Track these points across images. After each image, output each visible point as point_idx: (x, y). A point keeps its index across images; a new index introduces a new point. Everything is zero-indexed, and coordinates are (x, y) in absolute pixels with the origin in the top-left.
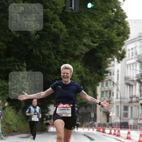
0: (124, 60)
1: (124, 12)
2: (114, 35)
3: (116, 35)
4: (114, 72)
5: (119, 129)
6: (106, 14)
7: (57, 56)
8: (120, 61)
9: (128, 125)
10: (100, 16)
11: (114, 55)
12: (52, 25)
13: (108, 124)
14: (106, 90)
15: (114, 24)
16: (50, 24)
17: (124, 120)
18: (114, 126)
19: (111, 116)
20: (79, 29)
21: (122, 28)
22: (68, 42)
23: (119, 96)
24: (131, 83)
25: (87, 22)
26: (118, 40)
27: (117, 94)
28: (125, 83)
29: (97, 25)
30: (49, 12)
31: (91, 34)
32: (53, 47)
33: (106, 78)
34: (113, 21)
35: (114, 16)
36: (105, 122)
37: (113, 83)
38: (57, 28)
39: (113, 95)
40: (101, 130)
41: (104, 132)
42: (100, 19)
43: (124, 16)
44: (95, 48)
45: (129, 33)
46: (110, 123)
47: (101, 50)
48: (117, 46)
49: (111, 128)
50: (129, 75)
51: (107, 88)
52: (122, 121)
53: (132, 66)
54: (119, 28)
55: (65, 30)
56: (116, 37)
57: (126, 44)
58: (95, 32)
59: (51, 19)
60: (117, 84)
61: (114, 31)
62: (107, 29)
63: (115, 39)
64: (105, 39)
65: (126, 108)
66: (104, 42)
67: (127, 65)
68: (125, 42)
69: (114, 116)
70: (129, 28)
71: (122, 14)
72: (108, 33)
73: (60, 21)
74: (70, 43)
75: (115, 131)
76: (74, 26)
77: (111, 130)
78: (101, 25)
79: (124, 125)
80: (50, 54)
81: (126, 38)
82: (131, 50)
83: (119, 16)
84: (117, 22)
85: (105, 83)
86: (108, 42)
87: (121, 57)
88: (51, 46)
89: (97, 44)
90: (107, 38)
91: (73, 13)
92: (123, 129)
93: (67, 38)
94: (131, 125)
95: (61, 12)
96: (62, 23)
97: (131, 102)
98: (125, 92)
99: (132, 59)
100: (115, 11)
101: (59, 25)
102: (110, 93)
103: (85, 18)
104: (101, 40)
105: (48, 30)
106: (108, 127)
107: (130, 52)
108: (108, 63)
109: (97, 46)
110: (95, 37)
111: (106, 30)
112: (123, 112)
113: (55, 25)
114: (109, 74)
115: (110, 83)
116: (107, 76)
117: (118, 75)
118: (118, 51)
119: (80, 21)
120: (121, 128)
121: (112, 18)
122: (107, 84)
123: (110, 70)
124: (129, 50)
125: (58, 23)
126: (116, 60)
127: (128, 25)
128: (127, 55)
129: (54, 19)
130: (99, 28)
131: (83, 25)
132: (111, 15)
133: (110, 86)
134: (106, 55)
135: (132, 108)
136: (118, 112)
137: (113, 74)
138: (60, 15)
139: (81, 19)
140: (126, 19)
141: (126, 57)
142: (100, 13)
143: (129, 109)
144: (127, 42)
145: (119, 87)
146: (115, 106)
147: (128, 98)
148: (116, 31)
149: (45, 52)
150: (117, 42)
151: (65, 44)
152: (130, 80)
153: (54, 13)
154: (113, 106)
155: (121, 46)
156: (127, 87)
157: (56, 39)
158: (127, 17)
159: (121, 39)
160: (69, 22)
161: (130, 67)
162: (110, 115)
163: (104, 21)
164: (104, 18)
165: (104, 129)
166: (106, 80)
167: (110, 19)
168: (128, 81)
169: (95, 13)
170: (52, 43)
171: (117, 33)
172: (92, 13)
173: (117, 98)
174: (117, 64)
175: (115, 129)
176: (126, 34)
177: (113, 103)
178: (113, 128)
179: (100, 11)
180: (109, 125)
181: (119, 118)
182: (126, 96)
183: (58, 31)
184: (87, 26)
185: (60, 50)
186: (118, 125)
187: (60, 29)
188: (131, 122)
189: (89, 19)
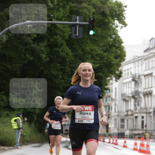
0: (121, 79)
1: (120, 38)
2: (112, 57)
3: (114, 58)
4: (112, 89)
5: (117, 138)
6: (106, 40)
7: (64, 76)
8: (117, 80)
9: (124, 135)
10: (100, 41)
11: (113, 75)
12: (60, 50)
13: (107, 134)
14: (106, 105)
15: (113, 48)
16: (58, 49)
17: (121, 131)
18: (113, 136)
19: (110, 128)
20: (83, 53)
21: (119, 52)
22: (74, 64)
23: (117, 110)
24: (127, 99)
25: (90, 47)
26: (116, 62)
27: (115, 109)
28: (122, 99)
29: (98, 49)
30: (59, 38)
31: (93, 57)
32: (60, 68)
33: (106, 95)
34: (111, 46)
35: (112, 41)
36: (105, 132)
37: (112, 99)
38: (64, 52)
39: (112, 110)
40: (102, 140)
41: (104, 141)
42: (100, 44)
43: (120, 42)
44: (97, 68)
45: (125, 56)
46: (109, 133)
47: (101, 71)
48: (114, 67)
49: (110, 138)
50: (125, 92)
51: (106, 103)
52: (119, 132)
53: (127, 84)
54: (117, 52)
55: (71, 54)
56: (114, 60)
57: (122, 65)
58: (96, 55)
59: (59, 44)
60: (115, 100)
61: (112, 54)
62: (106, 52)
63: (113, 61)
64: (105, 61)
65: (123, 120)
66: (103, 64)
67: (124, 84)
68: (121, 63)
69: (112, 128)
70: (125, 52)
71: (119, 40)
72: (107, 57)
73: (66, 46)
74: (75, 65)
75: (113, 140)
76: (78, 50)
77: (110, 140)
78: (101, 49)
79: (121, 135)
80: (58, 75)
81: (122, 60)
82: (126, 70)
83: (117, 42)
84: (115, 46)
85: (105, 99)
86: (107, 63)
87: (119, 76)
88: (58, 68)
89: (98, 65)
90: (107, 60)
91: (78, 39)
92: (120, 138)
93: (72, 60)
94: (127, 135)
95: (67, 39)
96: (68, 48)
97: (127, 115)
98: (121, 107)
99: (127, 78)
100: (113, 38)
101: (65, 50)
102: (109, 108)
103: (87, 43)
104: (101, 62)
105: (56, 54)
106: (108, 137)
107: (126, 72)
108: (107, 82)
109: (98, 67)
110: (96, 60)
111: (105, 54)
112: (120, 124)
113: (62, 49)
114: (108, 91)
115: (109, 99)
116: (106, 93)
117: (116, 92)
118: (116, 71)
119: (84, 46)
120: (118, 137)
121: (111, 43)
122: (106, 100)
123: (109, 87)
124: (125, 71)
125: (65, 48)
126: (114, 79)
127: (124, 49)
128: (123, 75)
129: (62, 45)
130: (99, 52)
131: (86, 49)
132: (109, 41)
133: (109, 102)
134: (106, 75)
135: (127, 120)
136: (116, 124)
137: (112, 92)
138: (66, 40)
139: (84, 44)
140: (123, 44)
141: (122, 76)
142: (100, 39)
143: (126, 121)
144: (123, 64)
145: (117, 103)
146: (113, 119)
147: (125, 111)
148: (114, 55)
149: (54, 73)
150: (114, 64)
151: (71, 65)
152: (126, 96)
153: (62, 39)
154: (111, 119)
155: (118, 67)
156: (124, 102)
157: (63, 61)
158: (123, 43)
159: (118, 61)
160: (74, 46)
161: (126, 85)
162: (109, 126)
163: (104, 46)
164: (104, 43)
165: (104, 139)
166: (105, 96)
167: (109, 44)
168: (124, 98)
169: (96, 39)
170: (60, 65)
171: (115, 56)
172: (94, 40)
173: (115, 112)
174: (115, 82)
175: (114, 138)
176: (122, 57)
177: (112, 117)
178: (112, 138)
179: (101, 38)
180: (109, 135)
181: (117, 129)
182: (123, 110)
183: (65, 55)
184: (89, 50)
185: (67, 71)
186: (116, 135)
187: (66, 53)
188: (127, 133)
189: (91, 45)
